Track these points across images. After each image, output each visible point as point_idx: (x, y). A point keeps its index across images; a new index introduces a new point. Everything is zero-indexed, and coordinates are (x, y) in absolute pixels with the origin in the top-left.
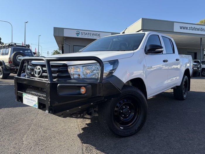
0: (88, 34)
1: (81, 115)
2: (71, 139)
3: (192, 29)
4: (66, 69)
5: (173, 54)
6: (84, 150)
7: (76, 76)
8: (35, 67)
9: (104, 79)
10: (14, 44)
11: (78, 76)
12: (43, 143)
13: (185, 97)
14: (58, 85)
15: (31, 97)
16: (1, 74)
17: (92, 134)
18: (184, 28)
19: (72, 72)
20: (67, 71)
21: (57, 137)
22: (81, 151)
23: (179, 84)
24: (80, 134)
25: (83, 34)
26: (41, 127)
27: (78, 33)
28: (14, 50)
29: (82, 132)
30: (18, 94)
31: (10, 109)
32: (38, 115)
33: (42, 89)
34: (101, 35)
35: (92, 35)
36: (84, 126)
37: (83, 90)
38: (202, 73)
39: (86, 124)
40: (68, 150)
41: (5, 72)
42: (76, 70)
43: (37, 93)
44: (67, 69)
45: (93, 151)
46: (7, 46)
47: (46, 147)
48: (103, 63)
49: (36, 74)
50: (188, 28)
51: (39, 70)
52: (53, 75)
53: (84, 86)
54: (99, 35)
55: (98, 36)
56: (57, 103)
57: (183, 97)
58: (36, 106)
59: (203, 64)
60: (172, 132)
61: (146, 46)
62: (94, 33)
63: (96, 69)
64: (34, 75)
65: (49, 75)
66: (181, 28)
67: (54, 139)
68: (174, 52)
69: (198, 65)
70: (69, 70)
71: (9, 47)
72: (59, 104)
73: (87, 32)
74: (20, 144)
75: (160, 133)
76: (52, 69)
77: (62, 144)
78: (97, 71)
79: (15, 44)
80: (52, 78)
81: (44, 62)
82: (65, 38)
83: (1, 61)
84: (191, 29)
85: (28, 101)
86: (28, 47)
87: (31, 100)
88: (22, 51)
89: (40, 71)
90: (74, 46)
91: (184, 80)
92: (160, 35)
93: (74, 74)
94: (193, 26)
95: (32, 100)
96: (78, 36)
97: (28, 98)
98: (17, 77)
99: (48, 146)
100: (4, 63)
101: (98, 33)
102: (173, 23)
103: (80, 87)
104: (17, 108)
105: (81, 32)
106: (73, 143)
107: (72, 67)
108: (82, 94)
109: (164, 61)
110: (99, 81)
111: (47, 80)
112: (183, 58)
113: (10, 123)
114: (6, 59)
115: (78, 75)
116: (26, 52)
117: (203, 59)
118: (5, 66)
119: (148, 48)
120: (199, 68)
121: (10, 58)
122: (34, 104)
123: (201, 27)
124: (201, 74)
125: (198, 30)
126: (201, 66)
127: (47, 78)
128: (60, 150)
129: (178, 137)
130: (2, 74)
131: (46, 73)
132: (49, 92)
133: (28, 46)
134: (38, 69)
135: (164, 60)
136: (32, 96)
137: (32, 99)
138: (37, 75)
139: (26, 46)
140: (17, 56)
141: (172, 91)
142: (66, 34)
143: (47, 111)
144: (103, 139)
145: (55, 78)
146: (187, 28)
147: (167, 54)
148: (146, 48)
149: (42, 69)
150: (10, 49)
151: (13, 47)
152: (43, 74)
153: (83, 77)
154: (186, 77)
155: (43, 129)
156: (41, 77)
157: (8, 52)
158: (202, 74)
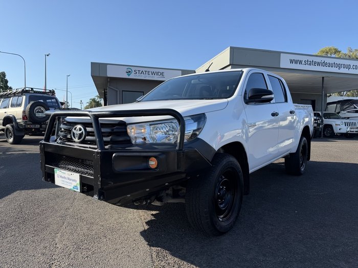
0: (145, 72)
1: (147, 202)
2: (131, 240)
3: (309, 63)
4: (124, 130)
5: (286, 103)
6: (154, 256)
7: (140, 141)
8: (73, 126)
9: (185, 145)
10: (30, 89)
11: (143, 141)
12: (88, 247)
13: (302, 170)
14: (114, 155)
15: (68, 174)
16: (11, 137)
17: (164, 230)
18: (296, 62)
19: (133, 134)
20: (126, 133)
21: (109, 237)
22: (149, 259)
23: (294, 151)
24: (145, 231)
25: (138, 72)
26: (82, 220)
27: (130, 72)
28: (30, 99)
29: (146, 227)
30: (46, 169)
31: (30, 191)
32: (76, 201)
33: (83, 160)
34: (165, 74)
35: (151, 74)
36: (150, 218)
37: (153, 163)
38: (324, 132)
39: (152, 215)
40: (129, 256)
41: (18, 134)
42: (139, 131)
43: (77, 169)
44: (126, 129)
45: (169, 258)
46: (19, 93)
47: (93, 253)
48: (183, 119)
49: (75, 138)
50: (303, 62)
51: (80, 132)
52: (105, 139)
53: (155, 157)
54: (162, 74)
55: (161, 76)
56: (112, 183)
57: (300, 170)
58: (77, 189)
59: (326, 117)
60: (289, 227)
61: (246, 92)
62: (155, 70)
63: (172, 129)
64: (71, 139)
65: (97, 140)
66: (291, 61)
67: (105, 240)
68: (286, 101)
69: (318, 119)
70: (129, 131)
71: (22, 94)
72: (115, 185)
73: (144, 69)
74: (52, 248)
75: (270, 228)
76: (103, 130)
77: (118, 247)
78: (172, 131)
79: (32, 89)
80: (102, 144)
81: (89, 118)
82: (109, 80)
83: (11, 116)
84: (307, 62)
85: (63, 181)
86: (53, 95)
87: (68, 179)
88: (42, 101)
89: (82, 133)
90: (123, 91)
91: (302, 144)
92: (266, 73)
93: (136, 138)
94: (311, 59)
95: (70, 180)
96: (129, 75)
97: (63, 175)
98: (43, 142)
99: (96, 251)
100: (16, 120)
101: (161, 71)
102: (278, 54)
103: (147, 158)
104: (41, 190)
105: (133, 69)
106: (134, 245)
107: (134, 126)
108: (151, 169)
109: (273, 115)
110: (177, 148)
111: (96, 147)
112: (299, 109)
113: (32, 214)
114: (17, 112)
115: (143, 139)
116: (49, 102)
117: (325, 111)
118: (17, 123)
119: (249, 95)
120: (320, 124)
121: (24, 112)
122: (73, 186)
123: (323, 59)
124: (322, 133)
125: (319, 64)
126: (322, 121)
127: (95, 145)
128: (116, 257)
129: (300, 235)
130: (13, 136)
131: (93, 136)
132: (98, 166)
133: (53, 92)
134: (78, 130)
135: (272, 112)
136: (70, 173)
137: (71, 177)
138: (76, 140)
139: (48, 92)
140: (36, 108)
141: (283, 160)
142: (111, 73)
143: (96, 197)
144: (183, 239)
145: (107, 143)
146: (301, 62)
147: (276, 103)
148: (245, 93)
149: (85, 130)
150: (24, 97)
151: (29, 95)
152: (87, 137)
153: (151, 141)
154: (305, 139)
155: (85, 222)
156: (84, 142)
157: (22, 102)
158: (324, 134)
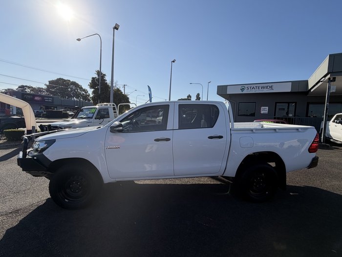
25: (249, 88)
27: (243, 89)
34: (274, 88)
35: (261, 88)
55: (270, 89)
62: (264, 85)
73: (254, 86)
101: (270, 85)
105: (246, 86)
